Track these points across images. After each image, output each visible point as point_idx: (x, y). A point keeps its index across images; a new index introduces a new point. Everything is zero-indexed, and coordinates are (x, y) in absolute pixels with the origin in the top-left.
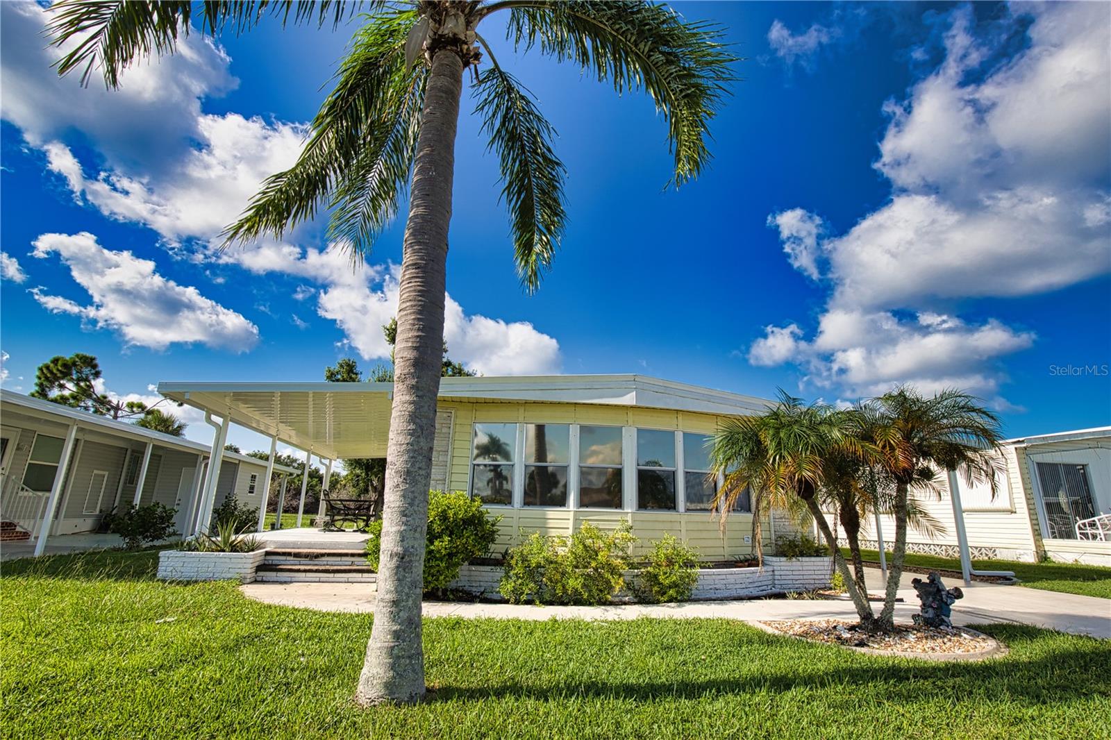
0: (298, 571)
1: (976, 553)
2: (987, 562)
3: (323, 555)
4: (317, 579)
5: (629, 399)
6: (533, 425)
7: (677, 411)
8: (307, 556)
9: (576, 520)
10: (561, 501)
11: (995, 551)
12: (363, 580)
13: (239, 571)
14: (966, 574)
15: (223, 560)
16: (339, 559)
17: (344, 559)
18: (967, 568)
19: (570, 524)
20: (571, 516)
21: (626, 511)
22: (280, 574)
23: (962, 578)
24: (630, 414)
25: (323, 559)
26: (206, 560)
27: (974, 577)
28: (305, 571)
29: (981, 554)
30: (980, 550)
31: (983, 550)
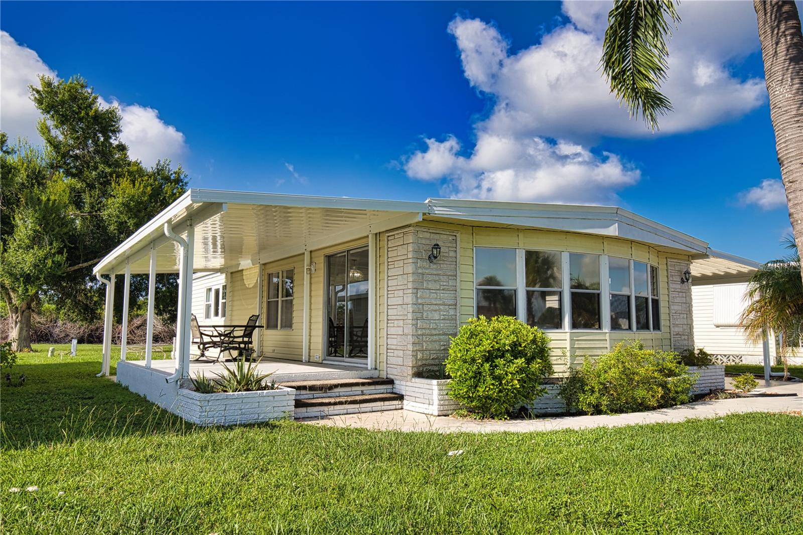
1: (725, 360)
3: (336, 386)
5: (612, 231)
8: (322, 388)
9: (571, 340)
11: (741, 357)
14: (767, 376)
15: (266, 399)
16: (349, 389)
17: (354, 388)
20: (568, 336)
21: (604, 331)
22: (310, 409)
23: (764, 379)
25: (336, 390)
27: (772, 377)
29: (729, 360)
30: (728, 357)
31: (731, 358)
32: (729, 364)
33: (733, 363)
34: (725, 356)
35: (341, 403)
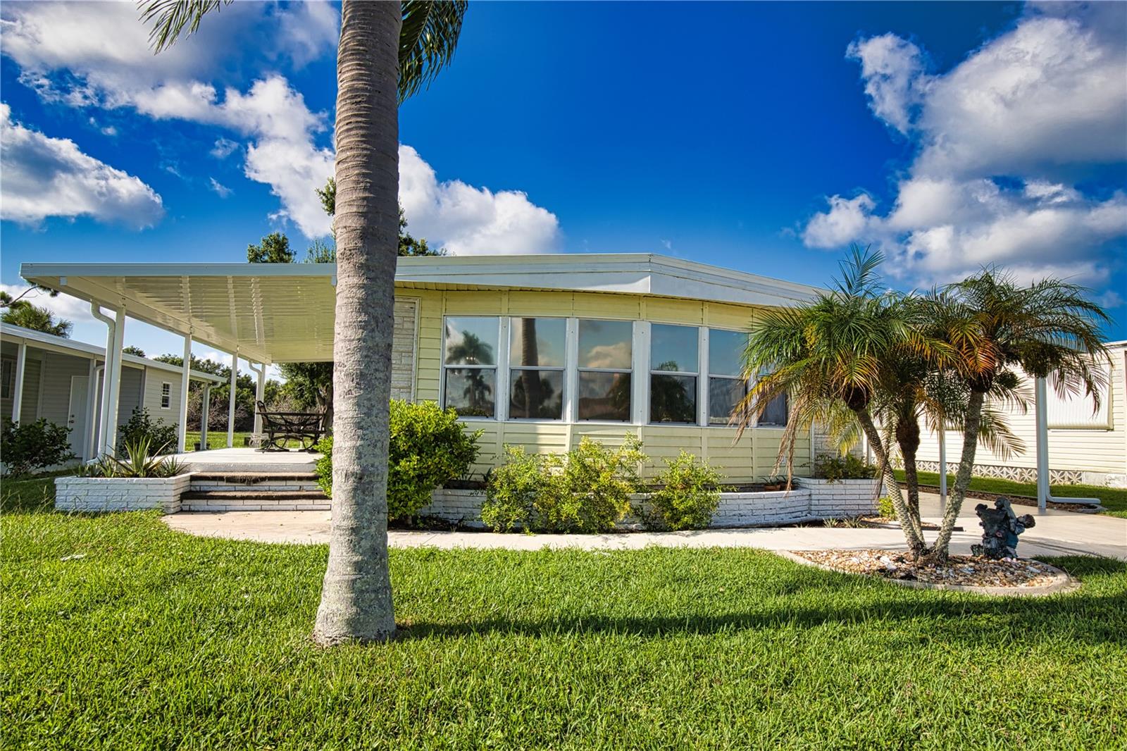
0: (234, 498)
1: (1057, 477)
2: (1068, 487)
3: (263, 479)
4: (259, 508)
5: (642, 286)
6: (520, 319)
7: (703, 301)
8: (243, 480)
9: (573, 435)
10: (556, 414)
11: (1080, 474)
12: (315, 507)
13: (159, 499)
14: (1042, 501)
15: (138, 487)
16: (283, 483)
17: (289, 483)
18: (1043, 494)
19: (567, 440)
20: (568, 430)
21: (635, 424)
22: (210, 502)
23: (1036, 505)
24: (643, 305)
25: (264, 483)
26: (115, 487)
27: (1051, 504)
28: (243, 498)
29: (1063, 478)
30: (1063, 474)
31: (1066, 474)
32: (1062, 484)
33: (1069, 483)
34: (1058, 471)
35: (257, 498)
